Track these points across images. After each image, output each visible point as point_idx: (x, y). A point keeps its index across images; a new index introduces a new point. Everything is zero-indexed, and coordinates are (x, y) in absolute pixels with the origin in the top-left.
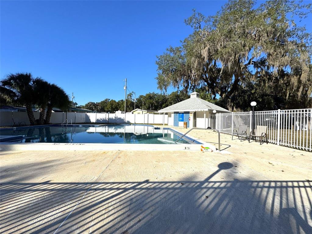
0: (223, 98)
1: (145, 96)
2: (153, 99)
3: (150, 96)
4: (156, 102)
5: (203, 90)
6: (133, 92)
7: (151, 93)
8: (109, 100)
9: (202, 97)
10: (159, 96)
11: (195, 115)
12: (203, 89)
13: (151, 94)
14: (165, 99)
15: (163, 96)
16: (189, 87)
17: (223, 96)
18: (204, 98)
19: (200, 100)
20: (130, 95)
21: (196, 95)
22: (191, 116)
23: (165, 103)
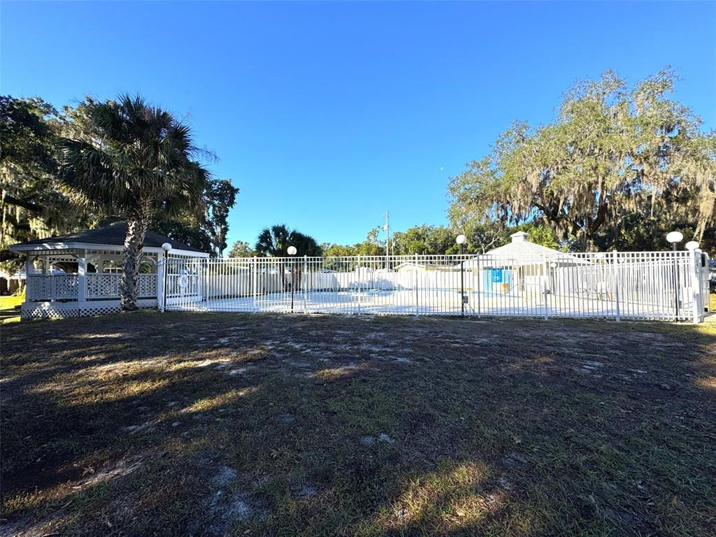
0: (578, 238)
1: (406, 232)
2: (424, 239)
3: (417, 233)
4: (431, 244)
5: (536, 226)
6: (379, 227)
7: (420, 225)
8: (329, 244)
9: (534, 238)
10: (438, 232)
11: (521, 271)
12: (537, 223)
13: (419, 228)
14: (451, 237)
15: (445, 231)
16: (509, 218)
17: (578, 235)
18: (539, 240)
19: (530, 245)
20: (374, 233)
21: (522, 238)
22: (515, 273)
23: (452, 246)
